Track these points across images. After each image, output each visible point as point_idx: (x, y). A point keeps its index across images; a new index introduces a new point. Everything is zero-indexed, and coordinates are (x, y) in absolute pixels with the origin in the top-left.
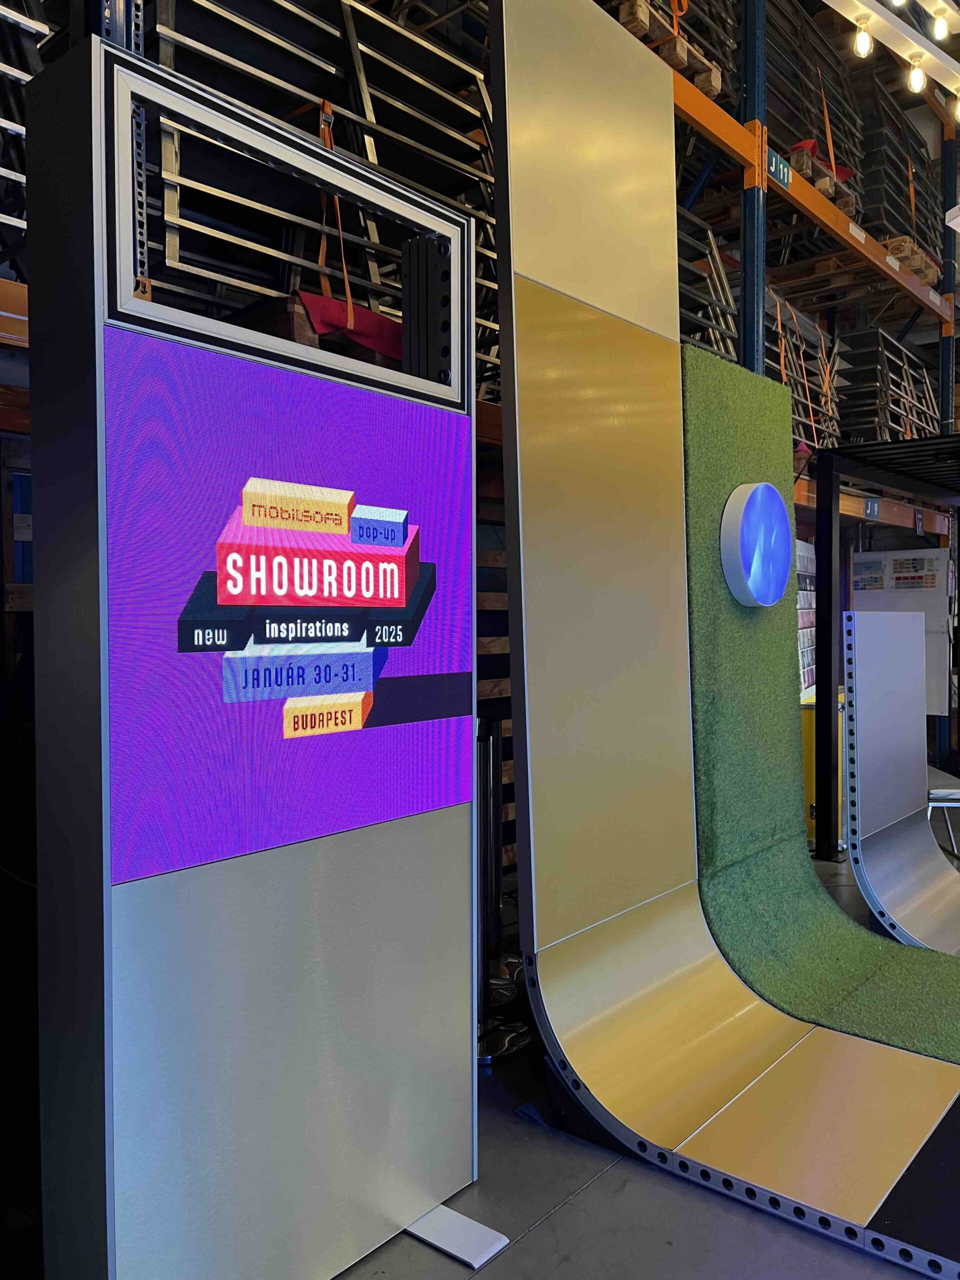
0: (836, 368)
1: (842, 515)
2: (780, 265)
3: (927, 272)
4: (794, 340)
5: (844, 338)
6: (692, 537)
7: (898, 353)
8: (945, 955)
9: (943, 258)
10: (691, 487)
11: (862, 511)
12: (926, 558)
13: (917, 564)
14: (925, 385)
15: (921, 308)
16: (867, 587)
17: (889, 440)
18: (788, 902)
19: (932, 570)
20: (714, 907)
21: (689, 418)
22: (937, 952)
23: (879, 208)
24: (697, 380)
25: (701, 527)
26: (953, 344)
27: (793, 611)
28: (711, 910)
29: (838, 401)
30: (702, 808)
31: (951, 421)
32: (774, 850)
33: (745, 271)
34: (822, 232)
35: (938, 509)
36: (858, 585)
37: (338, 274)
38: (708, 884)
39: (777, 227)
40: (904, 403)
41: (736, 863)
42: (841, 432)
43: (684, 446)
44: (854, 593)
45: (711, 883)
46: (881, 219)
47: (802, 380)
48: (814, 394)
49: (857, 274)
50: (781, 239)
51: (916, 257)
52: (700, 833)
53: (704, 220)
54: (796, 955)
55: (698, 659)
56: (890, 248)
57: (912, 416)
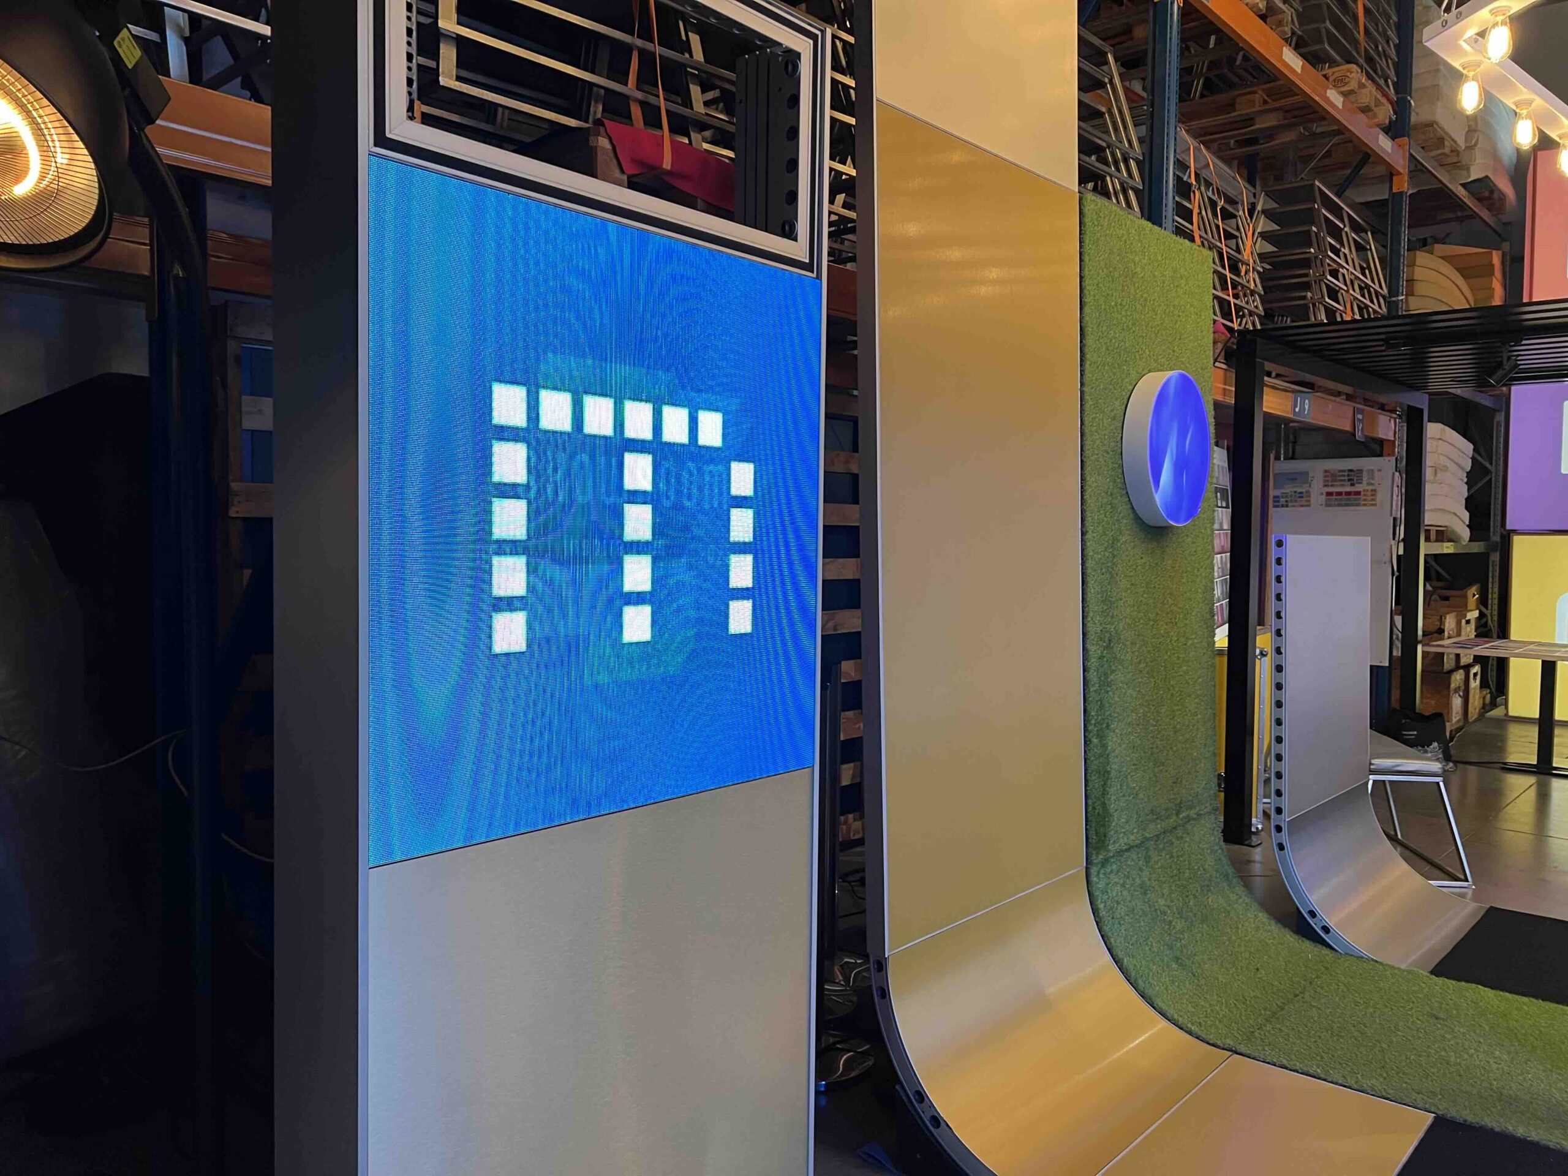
0: (1259, 230)
1: (1266, 414)
2: (1190, 100)
3: (1376, 110)
4: (1210, 194)
5: (1270, 191)
6: (1088, 436)
7: (1337, 211)
8: (1393, 967)
9: (1397, 92)
10: (1088, 375)
11: (1289, 409)
12: (1365, 469)
13: (1353, 477)
14: (1369, 252)
15: (1367, 156)
16: (1290, 504)
17: (1325, 321)
18: (1195, 897)
19: (1372, 484)
20: (1105, 902)
21: (1088, 288)
22: (1381, 963)
23: (1318, 30)
24: (1098, 239)
25: (1099, 424)
26: (1406, 201)
27: (1209, 532)
28: (1101, 906)
29: (1261, 270)
30: (1093, 778)
31: (1401, 298)
32: (1179, 832)
33: (1152, 106)
34: (1246, 58)
35: (1382, 407)
36: (1278, 502)
37: (652, 99)
38: (1098, 873)
39: (1190, 52)
40: (1343, 275)
41: (1133, 847)
42: (1264, 310)
43: (1081, 322)
44: (1272, 511)
45: (1102, 871)
46: (1321, 42)
47: (1219, 244)
48: (1232, 262)
49: (1287, 112)
50: (1193, 66)
51: (1364, 91)
52: (1090, 809)
53: (1103, 40)
54: (1205, 963)
55: (1092, 591)
56: (1331, 79)
57: (1354, 290)
